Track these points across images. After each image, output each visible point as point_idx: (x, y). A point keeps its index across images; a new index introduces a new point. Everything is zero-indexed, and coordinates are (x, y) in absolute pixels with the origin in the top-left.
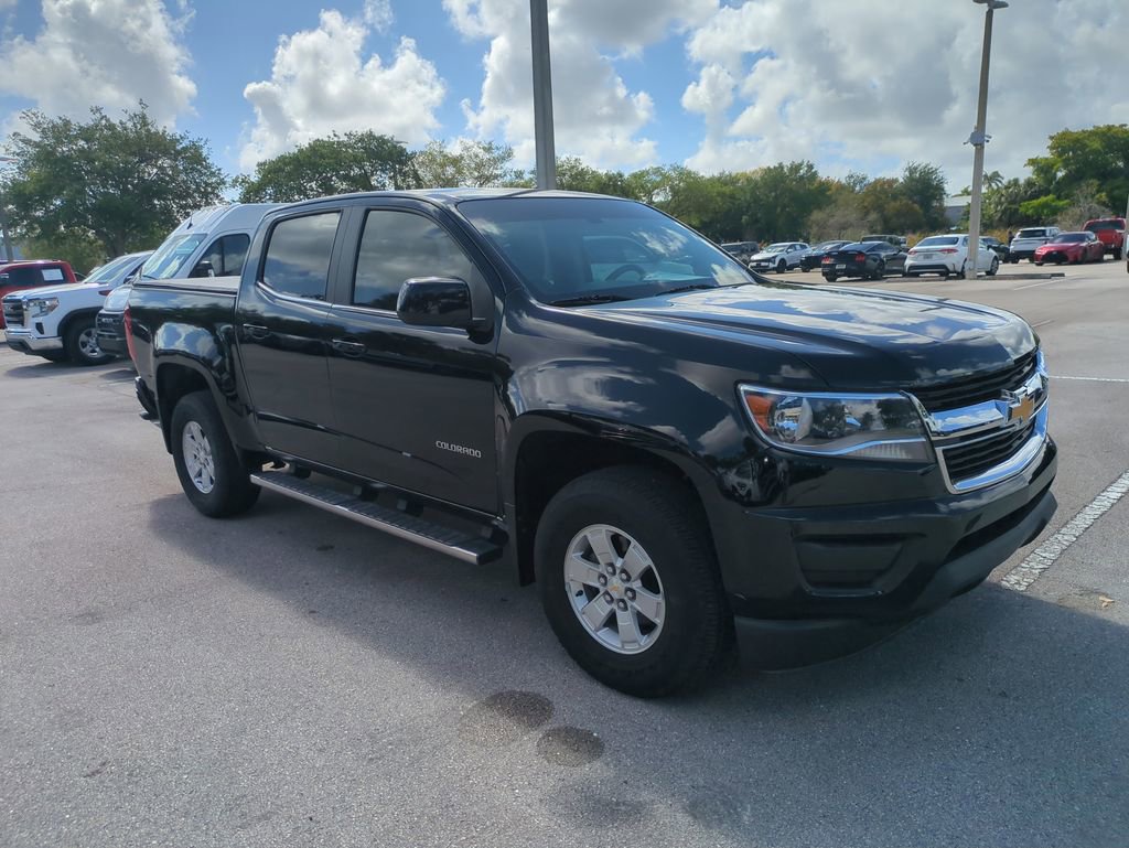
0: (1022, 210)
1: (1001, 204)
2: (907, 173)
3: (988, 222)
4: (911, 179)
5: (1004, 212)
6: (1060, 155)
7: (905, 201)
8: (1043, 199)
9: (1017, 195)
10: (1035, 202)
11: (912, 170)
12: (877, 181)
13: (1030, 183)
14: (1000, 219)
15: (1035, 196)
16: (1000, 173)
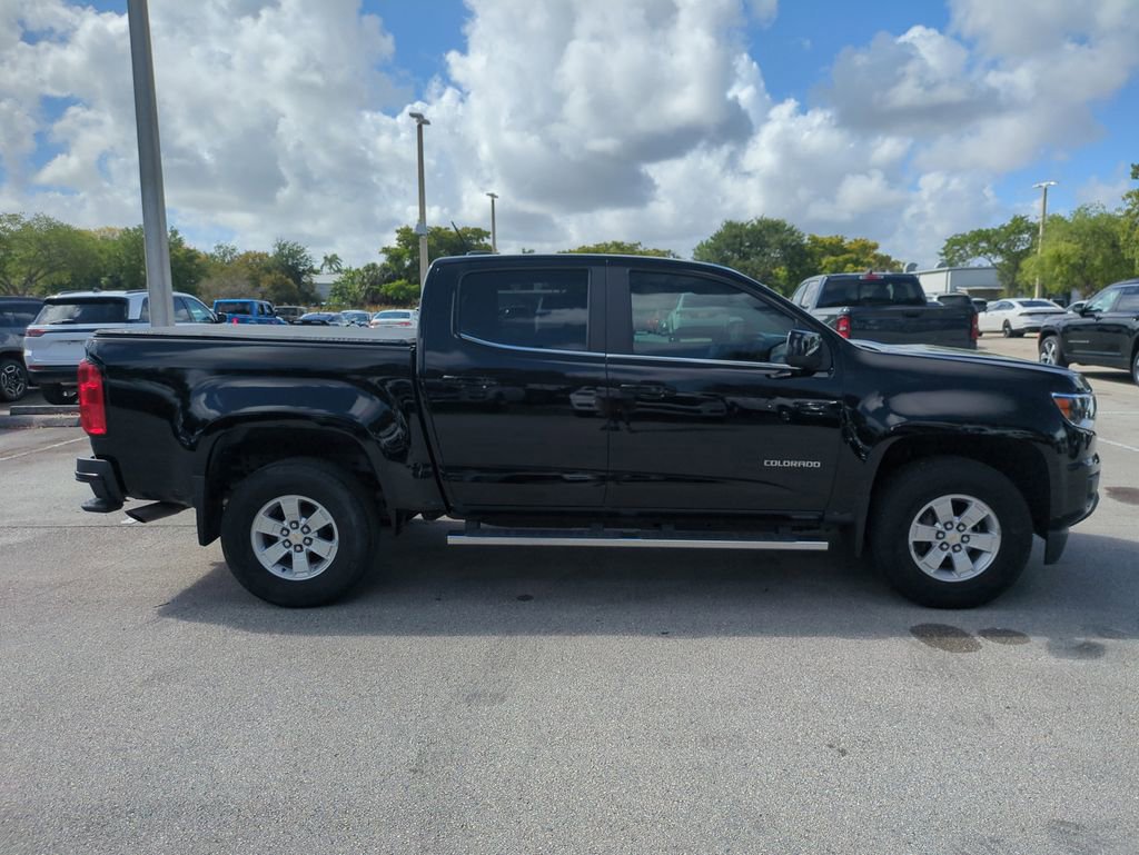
0: (382, 290)
1: (365, 284)
2: (277, 249)
3: (354, 300)
4: (280, 254)
5: (368, 291)
6: (407, 248)
7: (278, 276)
8: (398, 283)
9: (376, 277)
10: (393, 285)
11: (282, 247)
12: (248, 254)
13: (384, 268)
14: (365, 298)
15: (390, 280)
16: (339, 256)
